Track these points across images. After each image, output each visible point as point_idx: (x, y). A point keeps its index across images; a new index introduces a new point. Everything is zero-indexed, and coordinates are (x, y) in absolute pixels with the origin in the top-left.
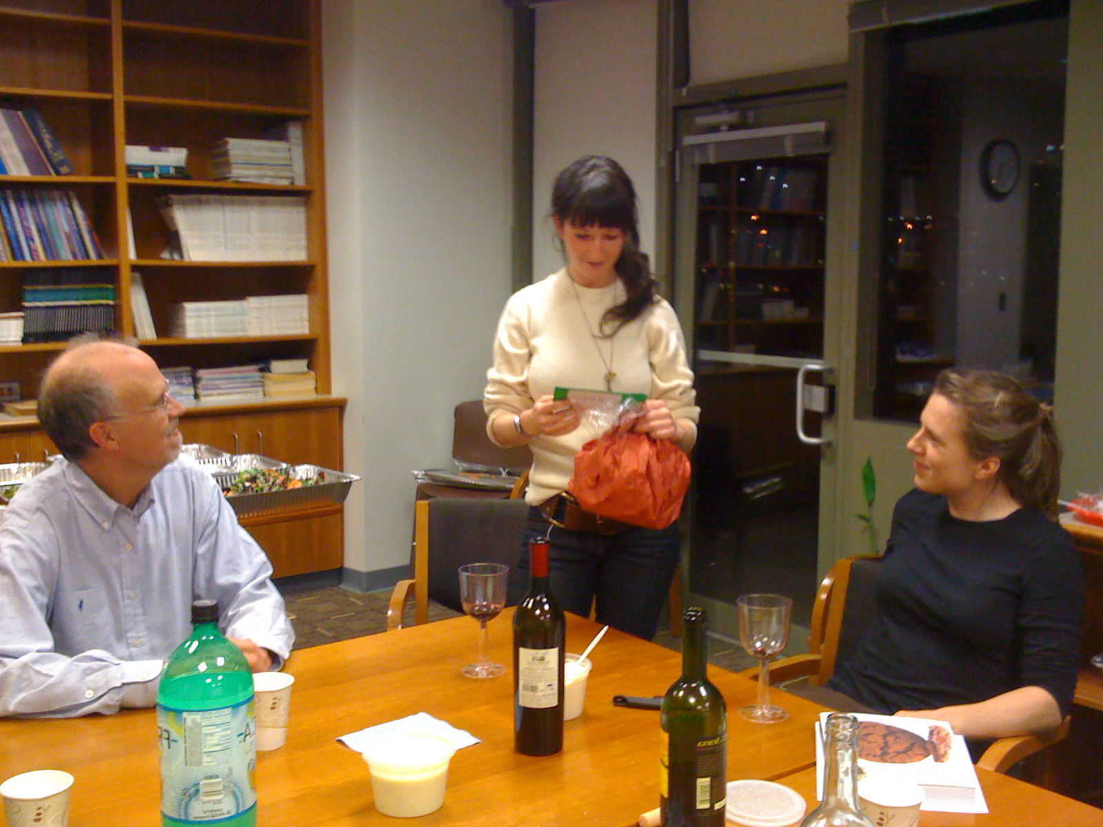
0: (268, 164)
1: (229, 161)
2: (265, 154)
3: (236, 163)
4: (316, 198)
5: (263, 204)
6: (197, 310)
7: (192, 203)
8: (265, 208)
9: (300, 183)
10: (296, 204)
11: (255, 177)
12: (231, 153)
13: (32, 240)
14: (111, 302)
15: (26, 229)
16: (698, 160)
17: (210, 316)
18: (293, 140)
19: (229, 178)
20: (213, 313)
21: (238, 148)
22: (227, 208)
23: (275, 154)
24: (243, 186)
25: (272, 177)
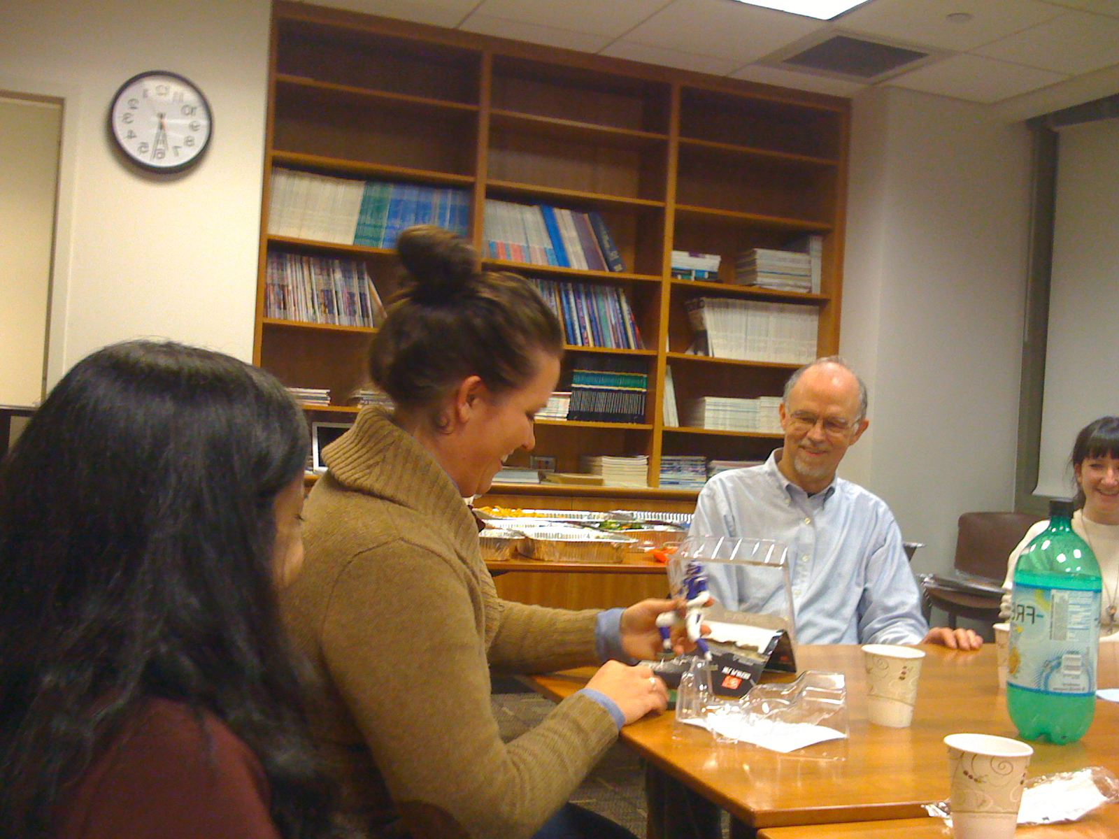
0: (790, 274)
1: (756, 269)
2: (790, 265)
3: (761, 272)
4: (833, 304)
5: (782, 310)
6: (716, 404)
7: (720, 306)
8: (782, 315)
9: (816, 291)
10: (810, 313)
11: (779, 285)
12: (758, 262)
13: (585, 328)
14: (644, 390)
15: (580, 319)
17: (726, 410)
18: (813, 253)
19: (754, 285)
20: (729, 408)
21: (765, 258)
22: (750, 312)
23: (795, 265)
24: (767, 292)
25: (792, 286)
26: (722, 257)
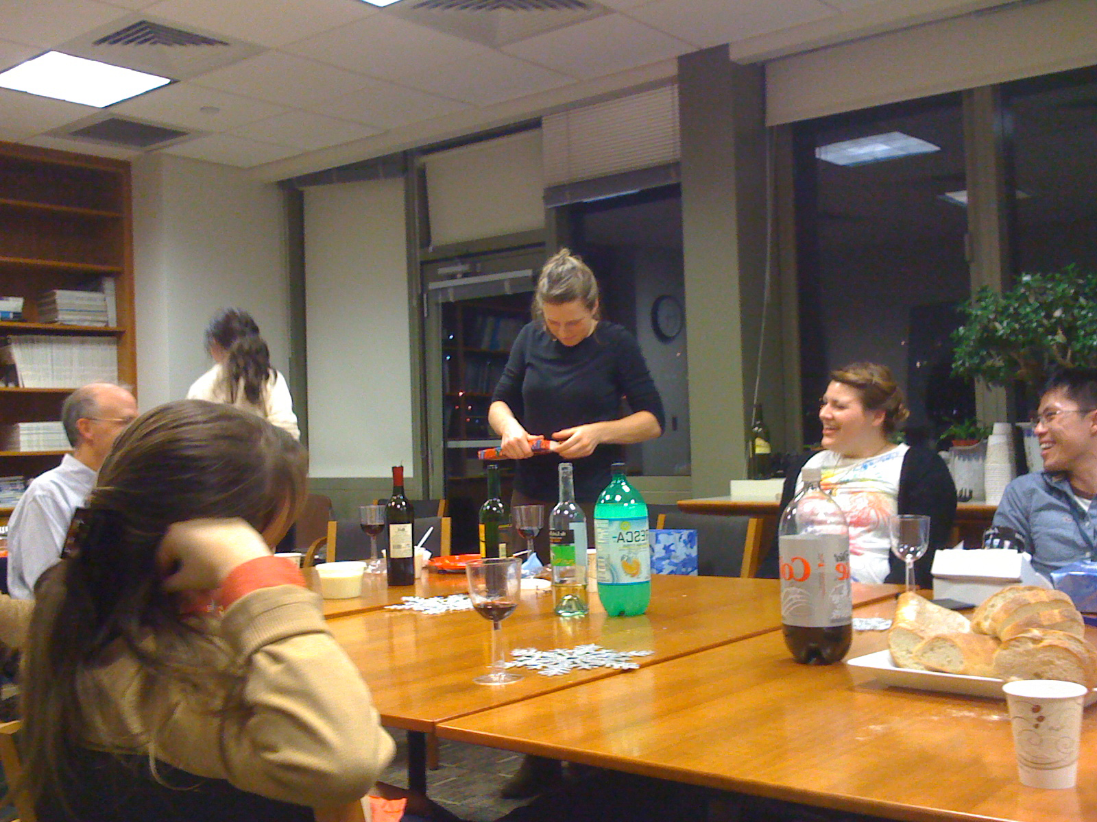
0: (89, 311)
1: (56, 308)
2: (87, 303)
3: (61, 310)
4: (128, 337)
5: (83, 343)
6: (29, 429)
7: (26, 342)
8: (85, 346)
9: (113, 325)
10: (109, 343)
11: (80, 320)
12: (58, 301)
16: (441, 300)
17: (39, 433)
18: (106, 292)
19: (56, 322)
20: (42, 432)
21: (64, 297)
22: (55, 346)
23: (92, 303)
24: (68, 328)
25: (91, 321)
26: (25, 299)
